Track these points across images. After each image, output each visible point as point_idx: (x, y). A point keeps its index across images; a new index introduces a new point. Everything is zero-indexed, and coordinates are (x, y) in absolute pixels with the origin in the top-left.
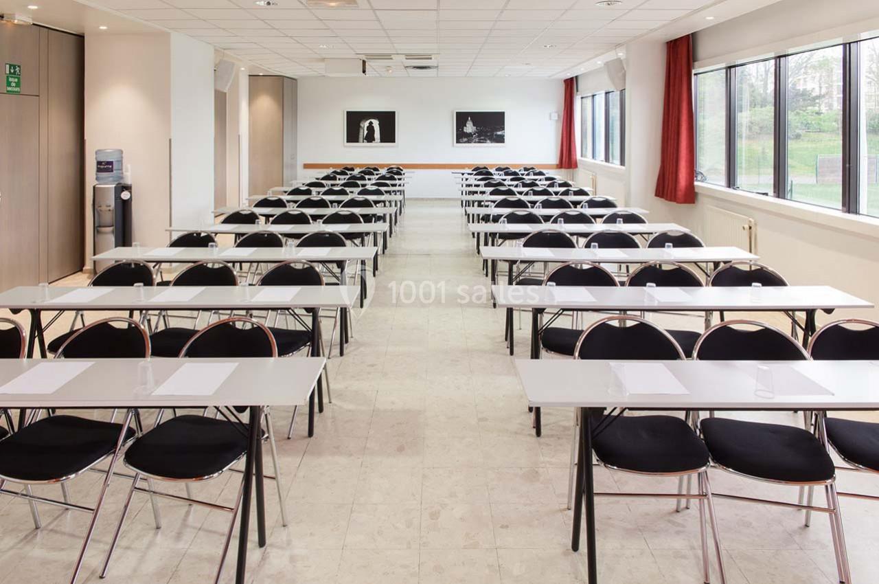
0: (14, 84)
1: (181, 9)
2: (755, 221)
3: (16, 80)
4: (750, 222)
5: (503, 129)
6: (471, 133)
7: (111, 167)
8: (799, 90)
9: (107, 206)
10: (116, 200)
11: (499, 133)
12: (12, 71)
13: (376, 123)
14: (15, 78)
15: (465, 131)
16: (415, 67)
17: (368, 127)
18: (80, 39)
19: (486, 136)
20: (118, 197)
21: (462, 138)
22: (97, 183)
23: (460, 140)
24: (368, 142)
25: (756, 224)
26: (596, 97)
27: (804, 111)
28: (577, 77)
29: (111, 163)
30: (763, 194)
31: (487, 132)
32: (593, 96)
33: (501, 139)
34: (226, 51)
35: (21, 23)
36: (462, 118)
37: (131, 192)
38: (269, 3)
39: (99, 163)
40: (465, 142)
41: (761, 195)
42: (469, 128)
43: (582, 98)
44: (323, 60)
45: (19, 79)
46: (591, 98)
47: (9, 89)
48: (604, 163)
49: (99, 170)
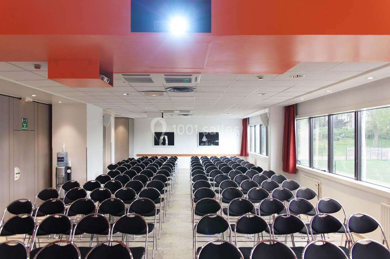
0: (25, 126)
1: (92, 96)
2: (321, 182)
3: (26, 125)
4: (319, 182)
5: (218, 140)
6: (205, 141)
7: (63, 159)
8: (339, 119)
9: (62, 176)
10: (65, 173)
11: (216, 141)
12: (24, 121)
13: (166, 137)
14: (25, 124)
15: (203, 140)
16: (182, 115)
17: (163, 139)
18: (50, 106)
19: (211, 142)
20: (66, 172)
21: (201, 143)
22: (57, 166)
23: (201, 144)
24: (163, 145)
25: (321, 183)
26: (256, 127)
27: (341, 129)
28: (248, 118)
29: (63, 158)
30: (324, 171)
31: (211, 141)
32: (255, 126)
33: (217, 144)
34: (107, 110)
35: (28, 101)
36: (201, 135)
37: (71, 170)
38: (128, 94)
39: (58, 158)
40: (203, 145)
41: (323, 171)
42: (204, 139)
43: (250, 126)
44: (146, 112)
45: (27, 124)
46: (254, 127)
47: (23, 128)
48: (259, 155)
49: (58, 161)
